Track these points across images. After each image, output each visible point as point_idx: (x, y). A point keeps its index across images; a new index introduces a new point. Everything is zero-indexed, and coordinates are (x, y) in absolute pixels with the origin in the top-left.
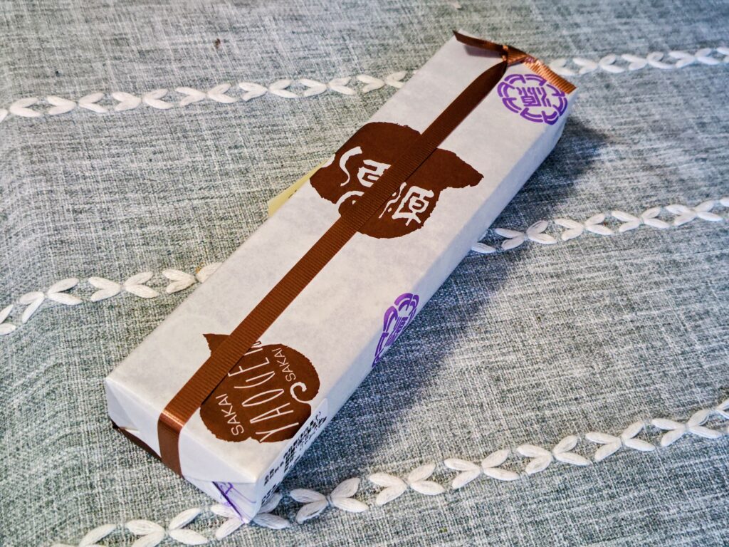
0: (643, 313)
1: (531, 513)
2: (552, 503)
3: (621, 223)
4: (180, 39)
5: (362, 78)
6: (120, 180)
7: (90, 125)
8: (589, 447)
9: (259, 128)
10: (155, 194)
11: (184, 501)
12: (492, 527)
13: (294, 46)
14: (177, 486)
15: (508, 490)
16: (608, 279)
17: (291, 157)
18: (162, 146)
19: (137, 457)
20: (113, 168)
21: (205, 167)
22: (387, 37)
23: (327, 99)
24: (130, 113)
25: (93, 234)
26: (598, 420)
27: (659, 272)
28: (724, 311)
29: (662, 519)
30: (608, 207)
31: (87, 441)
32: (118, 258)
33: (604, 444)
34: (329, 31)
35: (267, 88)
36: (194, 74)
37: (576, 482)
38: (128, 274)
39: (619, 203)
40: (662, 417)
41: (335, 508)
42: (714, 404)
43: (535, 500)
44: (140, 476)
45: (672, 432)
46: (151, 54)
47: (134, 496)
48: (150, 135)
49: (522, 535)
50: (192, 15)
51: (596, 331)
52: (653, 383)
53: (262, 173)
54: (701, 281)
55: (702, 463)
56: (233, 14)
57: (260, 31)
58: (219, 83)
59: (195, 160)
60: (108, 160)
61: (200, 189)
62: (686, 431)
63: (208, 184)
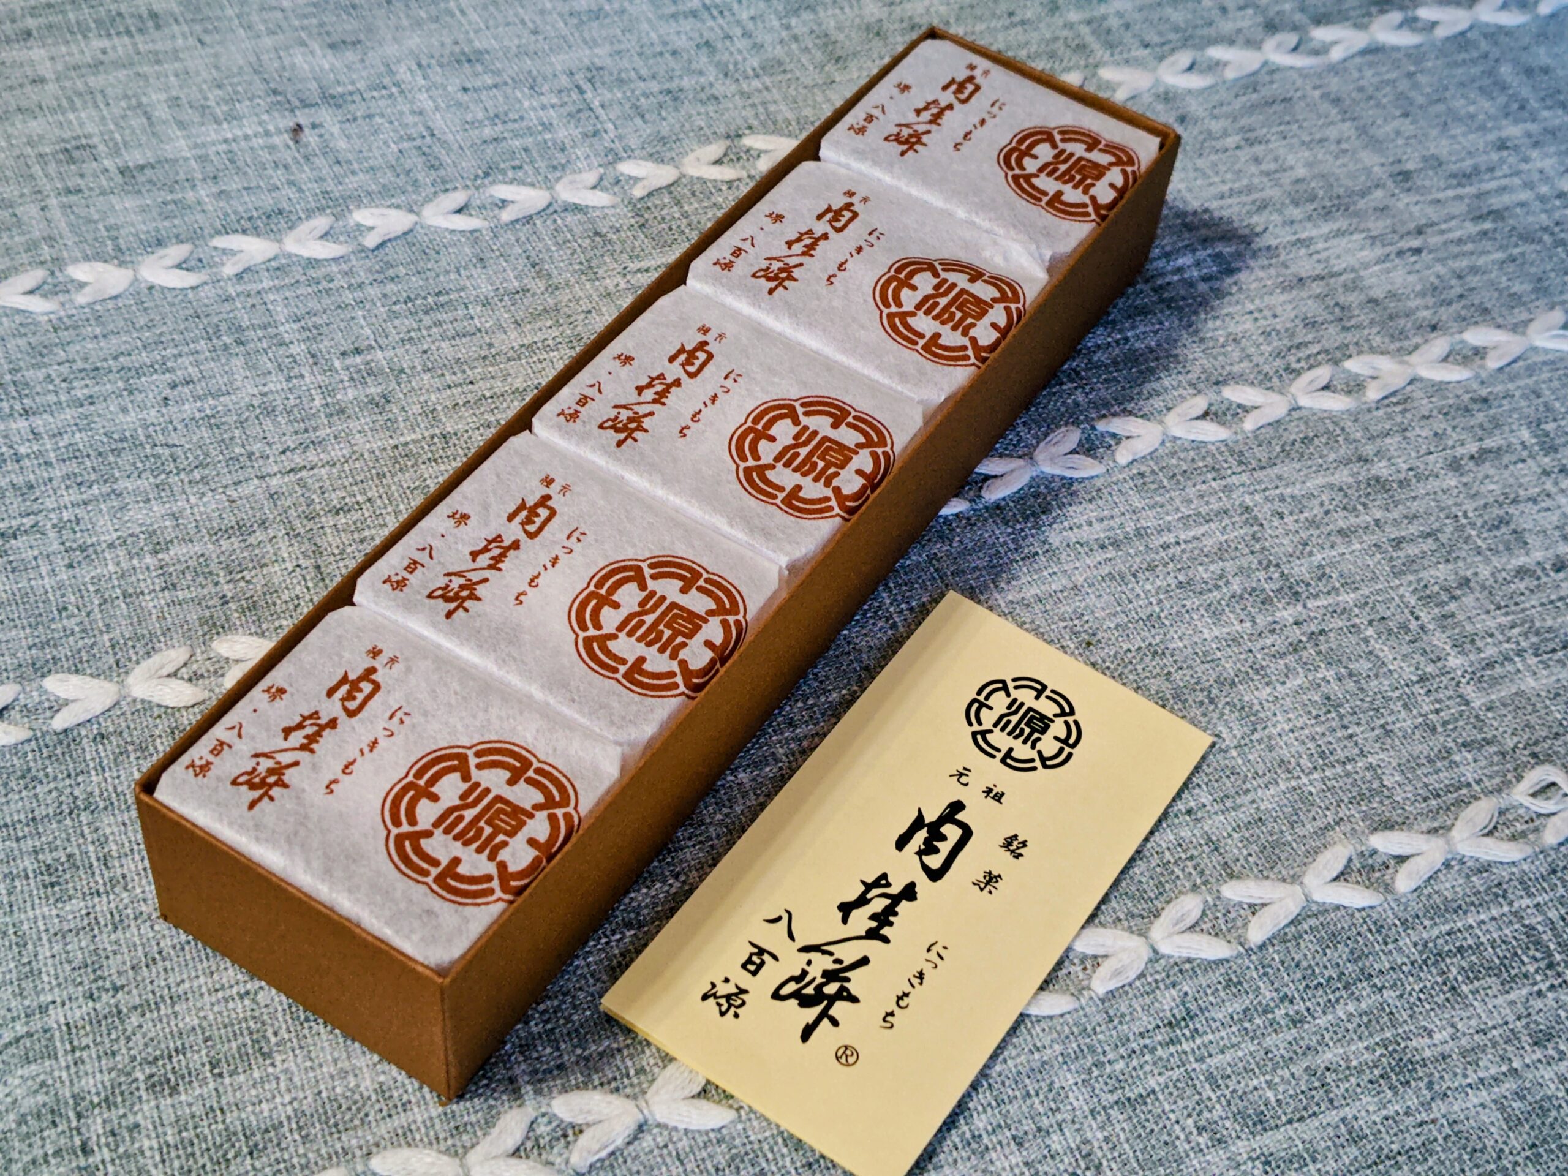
0: (1323, 602)
1: (1113, 1081)
2: (1160, 1052)
3: (1246, 410)
4: (210, 133)
5: (627, 168)
6: (100, 454)
7: (22, 342)
8: (1233, 915)
9: (406, 303)
10: (183, 475)
11: (305, 1155)
12: (1028, 1126)
13: (469, 117)
14: (286, 1123)
15: (1055, 1035)
16: (1232, 536)
17: (485, 358)
18: (190, 369)
19: (187, 1067)
20: (80, 431)
21: (292, 402)
22: (678, 73)
23: (555, 221)
24: (110, 305)
25: (47, 580)
26: (1245, 852)
27: (1345, 508)
28: (1504, 574)
29: (1418, 1058)
30: (1213, 379)
31: (68, 1047)
32: (108, 626)
33: (1264, 905)
34: (545, 78)
35: (417, 214)
36: (250, 206)
37: (1212, 999)
38: (134, 658)
39: (1236, 369)
40: (1392, 828)
41: (659, 1125)
42: (1506, 784)
43: (1122, 1051)
44: (198, 1110)
45: (1418, 859)
46: (148, 172)
47: (188, 1156)
48: (161, 347)
49: (1100, 1135)
50: (235, 80)
51: (1219, 654)
52: (1362, 754)
53: (422, 399)
54: (1442, 515)
55: (1494, 919)
56: (327, 66)
57: (391, 96)
58: (308, 218)
59: (266, 389)
60: (69, 414)
61: (283, 452)
62: (1450, 852)
63: (300, 438)
